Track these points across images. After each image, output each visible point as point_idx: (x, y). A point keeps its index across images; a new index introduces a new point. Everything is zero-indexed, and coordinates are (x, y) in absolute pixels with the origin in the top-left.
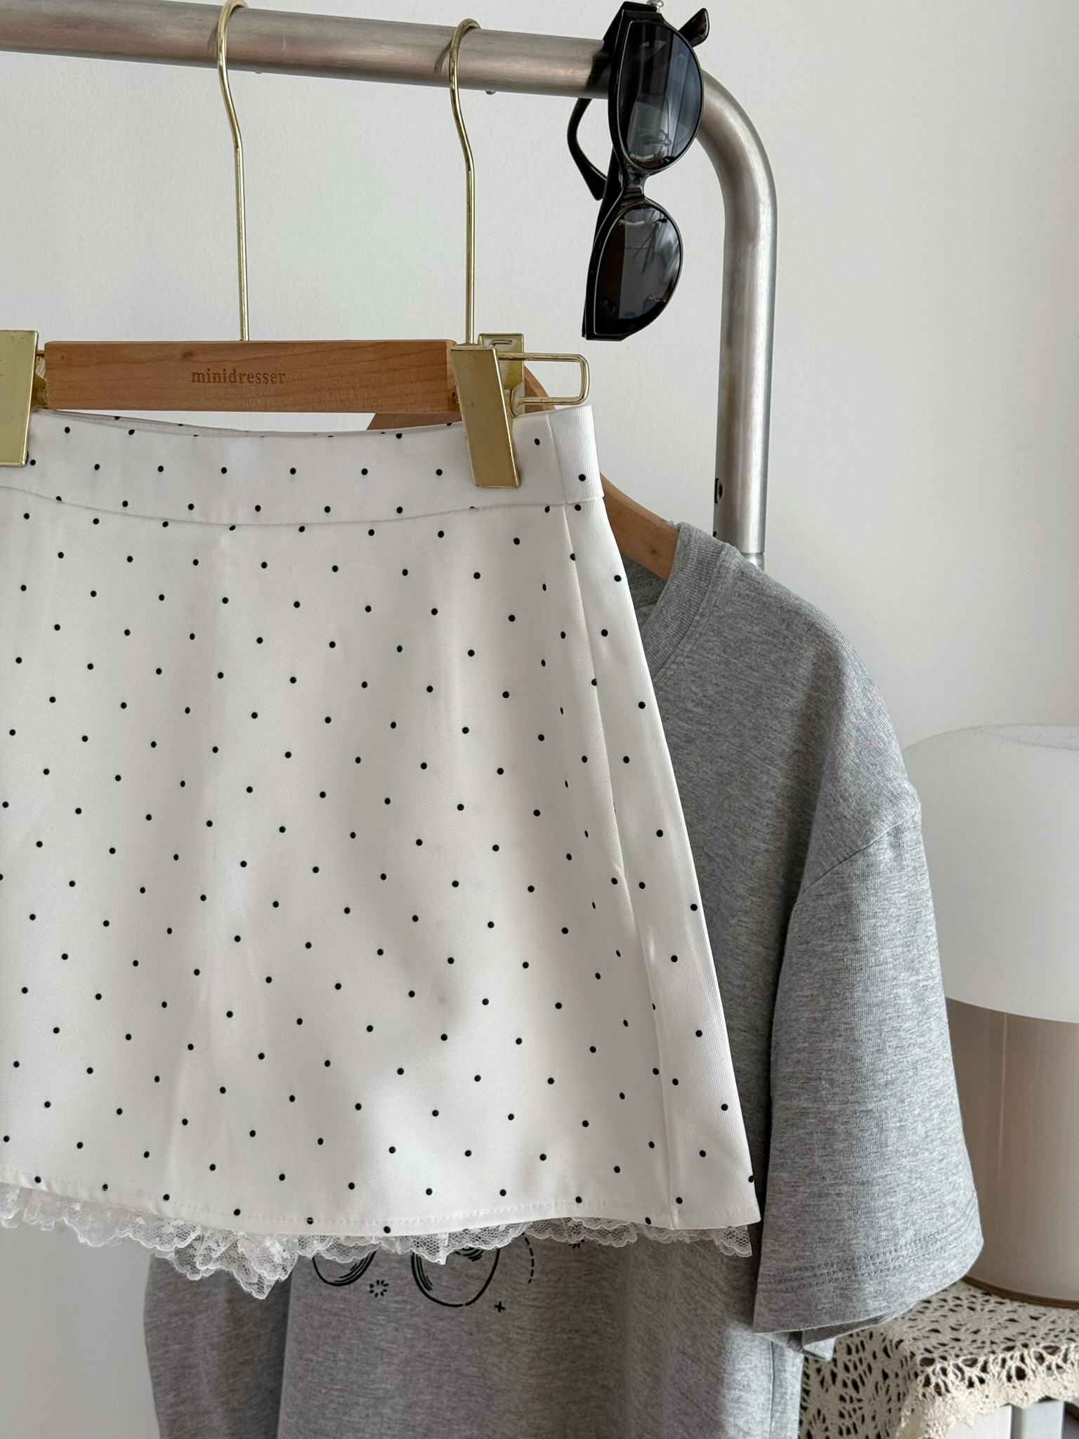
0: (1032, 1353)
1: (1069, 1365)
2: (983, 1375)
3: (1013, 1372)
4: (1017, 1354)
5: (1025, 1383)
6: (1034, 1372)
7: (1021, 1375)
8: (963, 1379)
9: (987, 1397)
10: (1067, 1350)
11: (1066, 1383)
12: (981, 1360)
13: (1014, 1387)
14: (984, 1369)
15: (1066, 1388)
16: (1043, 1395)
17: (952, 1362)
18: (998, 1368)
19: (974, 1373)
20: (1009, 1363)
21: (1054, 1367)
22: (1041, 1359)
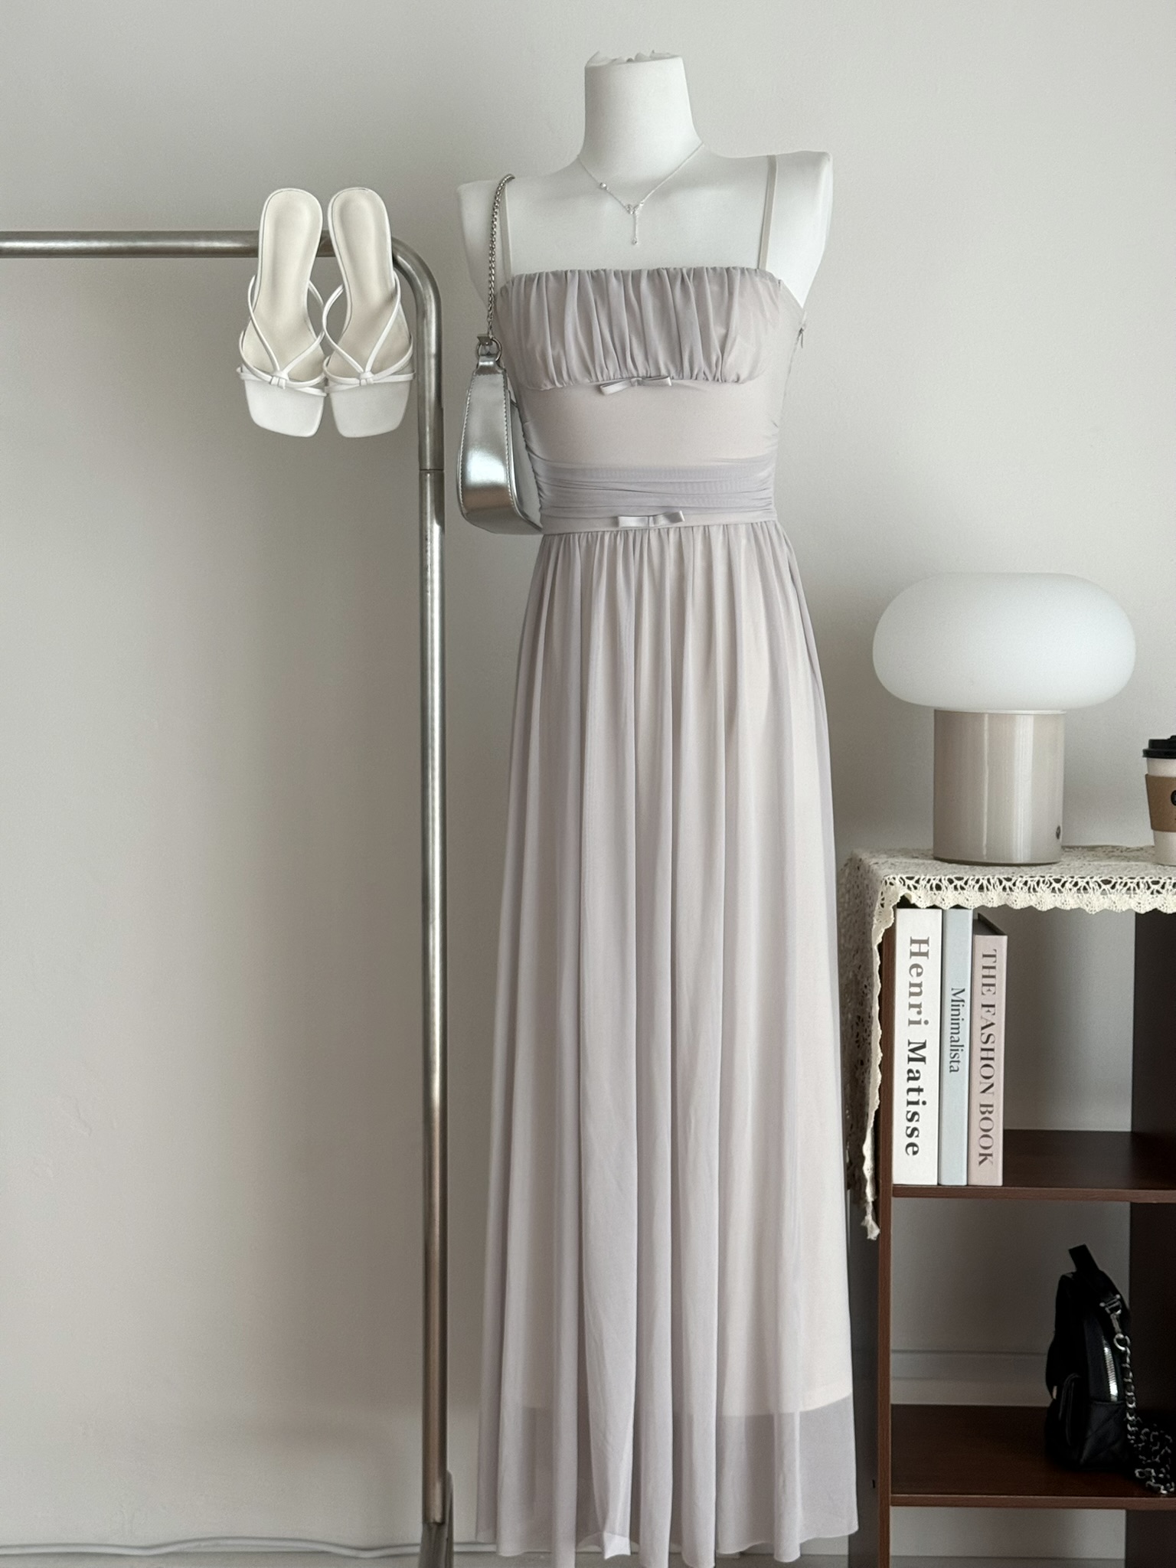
0: (947, 879)
1: (968, 886)
2: (916, 885)
3: (934, 886)
4: (938, 878)
5: (941, 892)
6: (947, 888)
7: (938, 887)
8: (904, 885)
9: (920, 897)
10: (968, 880)
11: (968, 897)
12: (916, 878)
13: (935, 894)
14: (917, 882)
15: (967, 900)
16: (955, 904)
17: (899, 876)
18: (925, 882)
19: (911, 883)
20: (932, 881)
21: (958, 887)
22: (951, 881)
